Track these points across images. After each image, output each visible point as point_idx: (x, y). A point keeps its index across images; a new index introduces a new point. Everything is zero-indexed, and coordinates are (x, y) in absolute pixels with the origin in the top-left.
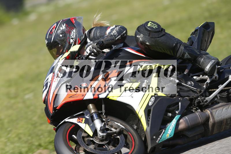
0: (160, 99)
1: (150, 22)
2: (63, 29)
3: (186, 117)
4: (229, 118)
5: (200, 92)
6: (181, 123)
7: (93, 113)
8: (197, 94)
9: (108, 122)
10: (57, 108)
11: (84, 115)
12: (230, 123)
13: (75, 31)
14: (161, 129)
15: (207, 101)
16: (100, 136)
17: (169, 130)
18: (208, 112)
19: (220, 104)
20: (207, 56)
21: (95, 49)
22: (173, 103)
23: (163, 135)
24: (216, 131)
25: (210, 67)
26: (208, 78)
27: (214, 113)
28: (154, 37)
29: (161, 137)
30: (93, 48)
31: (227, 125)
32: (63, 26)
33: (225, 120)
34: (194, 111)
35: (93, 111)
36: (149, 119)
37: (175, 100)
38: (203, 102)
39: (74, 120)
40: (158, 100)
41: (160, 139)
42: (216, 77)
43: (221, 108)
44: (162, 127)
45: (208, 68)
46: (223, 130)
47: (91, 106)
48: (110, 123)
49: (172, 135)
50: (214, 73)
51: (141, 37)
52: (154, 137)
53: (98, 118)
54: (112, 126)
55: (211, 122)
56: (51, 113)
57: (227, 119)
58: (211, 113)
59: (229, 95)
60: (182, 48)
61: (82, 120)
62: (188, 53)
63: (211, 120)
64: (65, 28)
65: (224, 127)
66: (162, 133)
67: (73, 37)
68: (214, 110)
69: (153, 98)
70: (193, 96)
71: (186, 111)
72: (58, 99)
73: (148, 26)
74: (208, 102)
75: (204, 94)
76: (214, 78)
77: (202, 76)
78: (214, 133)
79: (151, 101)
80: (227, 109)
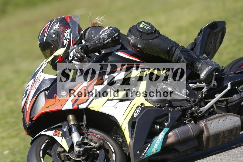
0: (147, 110)
1: (143, 23)
2: (56, 28)
3: (176, 130)
4: (226, 131)
5: (194, 101)
6: (170, 136)
7: (71, 125)
8: (191, 104)
9: (88, 135)
10: (33, 119)
11: (62, 127)
12: (227, 136)
13: (69, 31)
14: (146, 143)
15: (201, 112)
16: (76, 152)
17: (155, 144)
18: (202, 124)
19: (217, 115)
20: (205, 62)
21: (79, 53)
22: (161, 114)
23: (148, 150)
24: (211, 145)
25: (205, 75)
26: (205, 86)
27: (208, 126)
28: (146, 39)
29: (146, 152)
30: (76, 52)
31: (225, 138)
32: (56, 25)
33: (222, 133)
34: (187, 122)
35: (72, 123)
36: (134, 132)
37: (164, 111)
38: (196, 112)
39: (51, 133)
40: (145, 111)
41: (145, 155)
42: (214, 85)
43: (217, 120)
44: (148, 140)
45: (203, 75)
46: (220, 144)
47: (71, 117)
48: (89, 137)
49: (159, 150)
50: (212, 80)
51: (132, 39)
52: (138, 152)
53: (76, 131)
54: (91, 140)
55: (205, 135)
56: (27, 124)
57: (224, 132)
58: (206, 125)
59: (228, 104)
60: (178, 51)
61: (59, 134)
62: (184, 58)
63: (205, 133)
64: (58, 27)
65: (221, 140)
66: (148, 148)
67: (67, 38)
68: (209, 122)
69: (139, 109)
70: (186, 107)
71: (176, 122)
72: (35, 109)
73: (140, 27)
74: (203, 113)
75: (198, 104)
76: (212, 86)
77: (199, 84)
78: (209, 147)
79: (136, 112)
80: (225, 121)
